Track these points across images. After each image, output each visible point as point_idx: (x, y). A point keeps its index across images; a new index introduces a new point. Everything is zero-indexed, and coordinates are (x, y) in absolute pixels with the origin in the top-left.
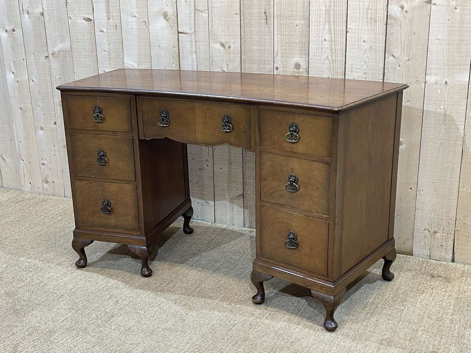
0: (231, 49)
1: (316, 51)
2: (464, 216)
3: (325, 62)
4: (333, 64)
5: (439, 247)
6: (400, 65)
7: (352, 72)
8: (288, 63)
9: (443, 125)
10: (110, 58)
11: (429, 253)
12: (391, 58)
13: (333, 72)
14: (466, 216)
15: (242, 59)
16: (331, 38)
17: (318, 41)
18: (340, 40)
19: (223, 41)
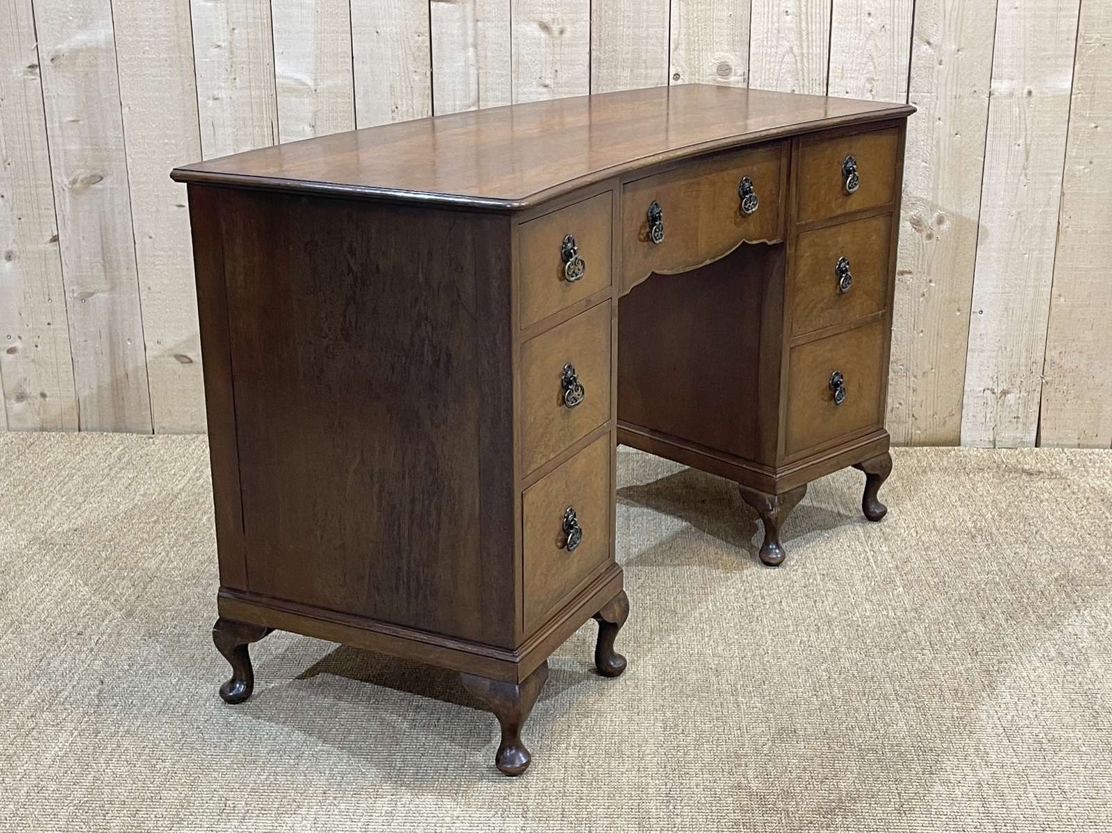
0: (567, 35)
1: (765, 35)
2: (1060, 353)
3: (785, 60)
4: (802, 62)
5: (1012, 420)
6: (941, 61)
7: (842, 78)
8: (701, 64)
9: (1022, 177)
10: (234, 65)
11: (992, 436)
12: (925, 47)
13: (804, 80)
14: (1063, 352)
15: (592, 58)
16: (800, 7)
17: (770, 16)
18: (818, 12)
19: (547, 18)
